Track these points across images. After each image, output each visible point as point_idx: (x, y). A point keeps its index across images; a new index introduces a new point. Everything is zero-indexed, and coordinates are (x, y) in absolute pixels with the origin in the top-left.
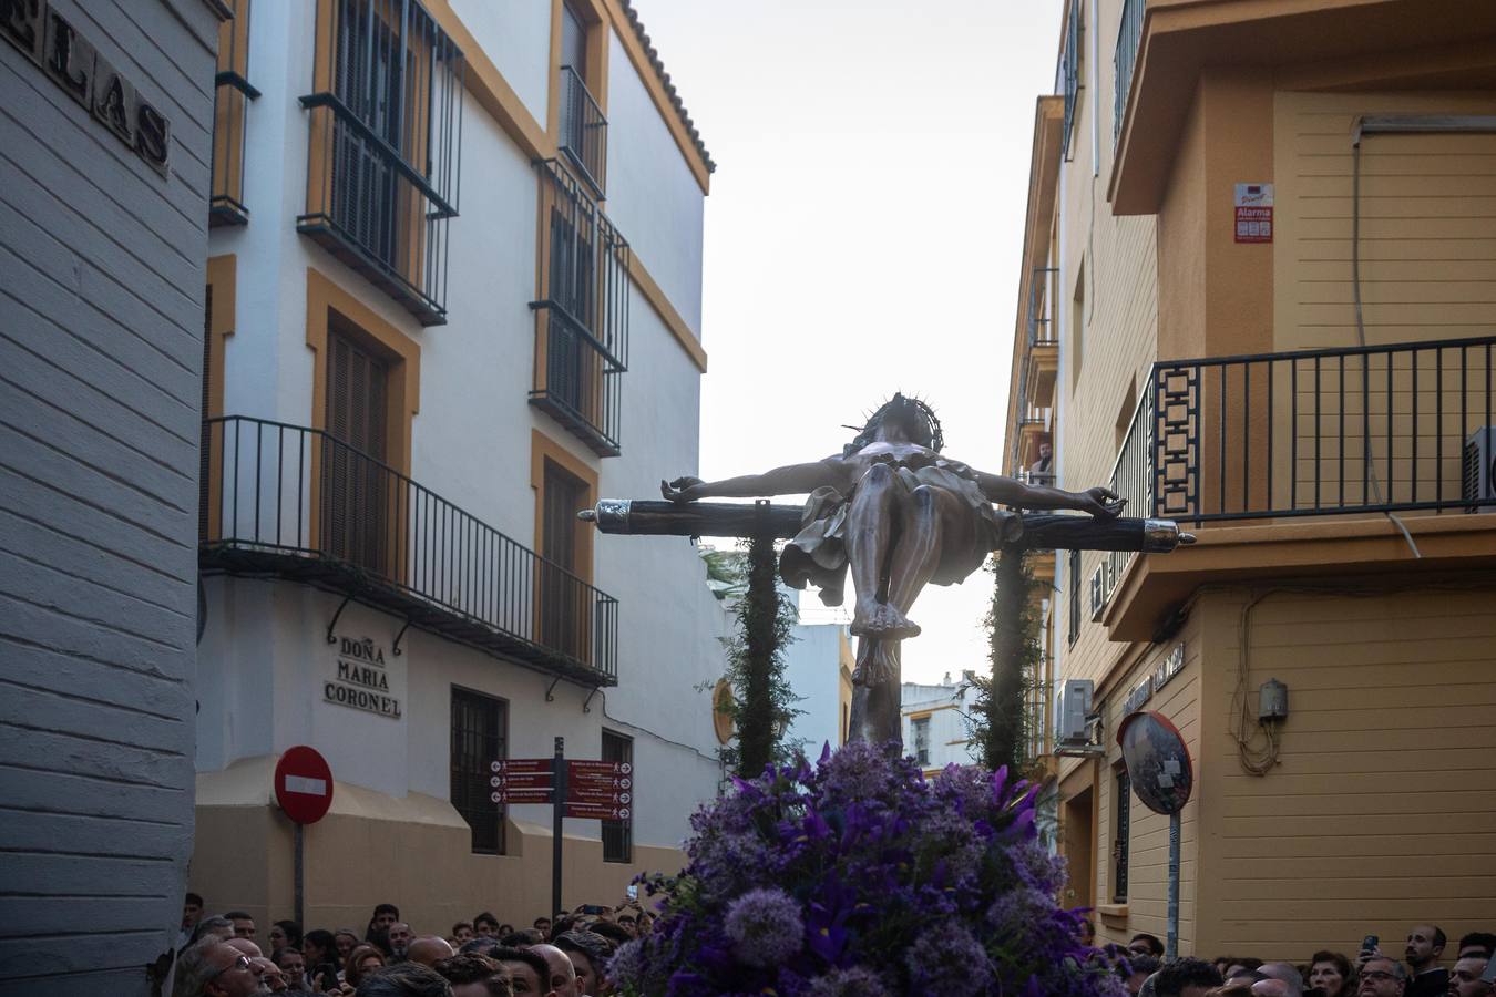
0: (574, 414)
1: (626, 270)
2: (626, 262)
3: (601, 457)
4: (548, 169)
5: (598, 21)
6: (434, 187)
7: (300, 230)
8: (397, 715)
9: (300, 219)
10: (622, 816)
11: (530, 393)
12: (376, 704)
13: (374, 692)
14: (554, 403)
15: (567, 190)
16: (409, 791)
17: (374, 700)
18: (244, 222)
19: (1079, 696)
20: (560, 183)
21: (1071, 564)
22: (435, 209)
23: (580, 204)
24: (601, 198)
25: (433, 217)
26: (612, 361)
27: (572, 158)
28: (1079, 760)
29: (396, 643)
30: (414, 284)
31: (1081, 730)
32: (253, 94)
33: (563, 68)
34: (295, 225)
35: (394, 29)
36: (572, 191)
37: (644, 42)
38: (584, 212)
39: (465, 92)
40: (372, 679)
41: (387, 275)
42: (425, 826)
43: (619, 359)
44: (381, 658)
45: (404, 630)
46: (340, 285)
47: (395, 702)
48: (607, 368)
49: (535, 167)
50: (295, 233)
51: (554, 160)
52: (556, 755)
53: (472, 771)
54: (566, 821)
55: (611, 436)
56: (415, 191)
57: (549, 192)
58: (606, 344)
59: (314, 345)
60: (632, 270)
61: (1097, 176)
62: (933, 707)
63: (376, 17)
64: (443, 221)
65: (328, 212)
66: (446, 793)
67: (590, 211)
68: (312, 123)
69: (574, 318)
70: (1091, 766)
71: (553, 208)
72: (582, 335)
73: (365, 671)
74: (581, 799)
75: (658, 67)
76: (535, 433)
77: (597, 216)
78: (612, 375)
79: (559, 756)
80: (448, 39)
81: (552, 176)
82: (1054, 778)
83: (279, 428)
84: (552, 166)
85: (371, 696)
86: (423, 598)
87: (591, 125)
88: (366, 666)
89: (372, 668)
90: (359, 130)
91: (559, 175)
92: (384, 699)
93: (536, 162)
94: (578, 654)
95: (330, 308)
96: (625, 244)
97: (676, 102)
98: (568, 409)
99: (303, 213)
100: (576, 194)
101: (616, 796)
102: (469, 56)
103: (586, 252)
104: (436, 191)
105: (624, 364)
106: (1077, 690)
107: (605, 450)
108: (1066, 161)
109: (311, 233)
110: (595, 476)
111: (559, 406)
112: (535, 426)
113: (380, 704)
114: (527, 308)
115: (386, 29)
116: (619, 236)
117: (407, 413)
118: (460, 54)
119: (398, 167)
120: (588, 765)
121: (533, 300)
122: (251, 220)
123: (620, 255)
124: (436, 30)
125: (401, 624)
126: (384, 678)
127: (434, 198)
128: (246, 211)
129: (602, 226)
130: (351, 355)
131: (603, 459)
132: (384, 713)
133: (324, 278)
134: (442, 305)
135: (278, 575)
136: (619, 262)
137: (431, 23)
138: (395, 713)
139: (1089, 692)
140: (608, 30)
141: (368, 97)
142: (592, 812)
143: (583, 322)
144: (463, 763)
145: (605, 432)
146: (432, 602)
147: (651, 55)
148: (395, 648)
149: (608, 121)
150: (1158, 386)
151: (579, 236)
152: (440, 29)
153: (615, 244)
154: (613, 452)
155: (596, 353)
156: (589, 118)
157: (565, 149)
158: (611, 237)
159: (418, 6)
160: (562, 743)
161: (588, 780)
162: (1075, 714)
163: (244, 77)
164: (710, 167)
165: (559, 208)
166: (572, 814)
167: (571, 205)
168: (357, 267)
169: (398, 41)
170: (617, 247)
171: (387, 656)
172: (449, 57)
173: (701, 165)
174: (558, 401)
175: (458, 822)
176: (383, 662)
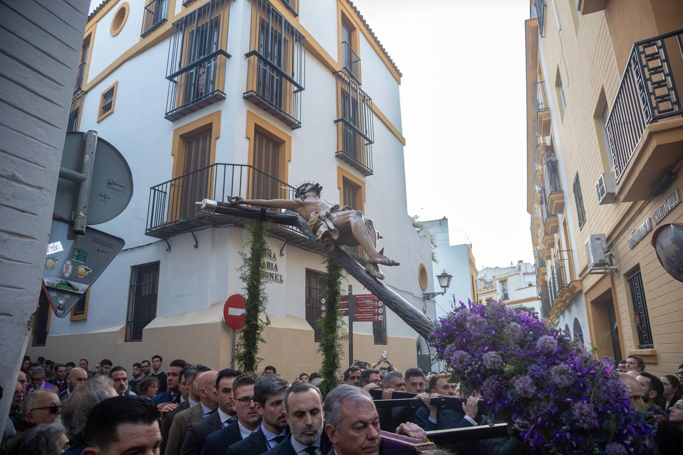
0: (354, 159)
1: (371, 109)
2: (371, 106)
3: (366, 176)
4: (339, 75)
5: (355, 29)
6: (295, 80)
7: (244, 98)
8: (281, 281)
9: (244, 94)
10: (380, 319)
11: (336, 153)
12: (272, 277)
13: (272, 272)
14: (346, 155)
15: (346, 81)
16: (286, 315)
17: (271, 275)
18: (224, 98)
19: (597, 242)
20: (344, 79)
21: (574, 192)
22: (296, 89)
23: (352, 86)
24: (360, 84)
25: (295, 92)
26: (368, 140)
27: (348, 71)
28: (600, 276)
29: (281, 251)
30: (288, 114)
31: (603, 258)
32: (229, 56)
33: (343, 43)
34: (243, 96)
35: (279, 31)
36: (348, 82)
37: (372, 34)
38: (354, 89)
39: (306, 50)
40: (271, 266)
41: (277, 111)
42: (293, 330)
43: (370, 139)
44: (275, 257)
45: (284, 245)
46: (260, 116)
47: (281, 276)
48: (366, 143)
49: (334, 75)
50: (242, 98)
51: (341, 71)
52: (349, 293)
53: (315, 306)
54: (354, 323)
55: (369, 167)
56: (288, 82)
57: (340, 83)
58: (365, 133)
59: (249, 137)
60: (373, 109)
61: (560, 30)
62: (508, 275)
63: (272, 28)
64: (299, 93)
65: (255, 90)
66: (304, 316)
67: (356, 88)
68: (249, 62)
69: (352, 124)
70: (609, 278)
71: (342, 88)
72: (355, 131)
73: (268, 263)
74: (361, 313)
75: (378, 42)
76: (338, 167)
77: (358, 89)
78: (368, 146)
79: (350, 294)
80: (299, 33)
81: (340, 77)
82: (581, 291)
83: (232, 166)
84: (340, 73)
85: (270, 273)
86: (292, 231)
87: (355, 62)
88: (268, 261)
89: (271, 262)
90: (266, 63)
91: (343, 76)
92: (276, 274)
93: (335, 73)
94: (359, 253)
95: (255, 124)
96: (370, 99)
97: (386, 54)
98: (351, 157)
99: (245, 91)
100: (350, 82)
101: (376, 310)
102: (307, 38)
103: (355, 103)
104: (296, 81)
105: (373, 141)
106: (597, 239)
107: (367, 173)
108: (542, 37)
109: (249, 98)
110: (364, 183)
111: (348, 157)
112: (338, 165)
113: (274, 277)
114: (334, 123)
115: (276, 31)
116: (367, 96)
117: (286, 161)
118: (304, 37)
119: (281, 74)
120: (364, 296)
121: (336, 119)
122: (227, 97)
123: (368, 104)
124: (295, 30)
125: (284, 243)
126: (276, 266)
127: (295, 84)
128: (225, 95)
129: (361, 93)
130: (264, 141)
131: (366, 177)
132: (276, 280)
133: (253, 113)
134: (299, 121)
135: (232, 225)
136: (368, 106)
137: (293, 28)
138: (281, 280)
139: (604, 240)
140: (359, 32)
141: (270, 51)
142: (365, 318)
143: (355, 126)
144: (311, 302)
145: (367, 166)
146: (296, 232)
147: (375, 39)
148: (281, 253)
149: (361, 59)
150: (640, 53)
151: (352, 97)
152: (296, 29)
153: (366, 99)
154: (370, 173)
155: (361, 137)
156: (354, 59)
157: (345, 68)
158: (364, 97)
159: (288, 23)
160: (352, 288)
161: (363, 304)
162: (598, 251)
163: (225, 51)
164: (400, 75)
165: (344, 88)
166: (357, 320)
167: (348, 87)
168: (267, 109)
169: (281, 35)
170: (367, 100)
171: (278, 256)
172: (300, 40)
173: (397, 75)
174: (347, 155)
175: (309, 328)
176: (275, 259)
